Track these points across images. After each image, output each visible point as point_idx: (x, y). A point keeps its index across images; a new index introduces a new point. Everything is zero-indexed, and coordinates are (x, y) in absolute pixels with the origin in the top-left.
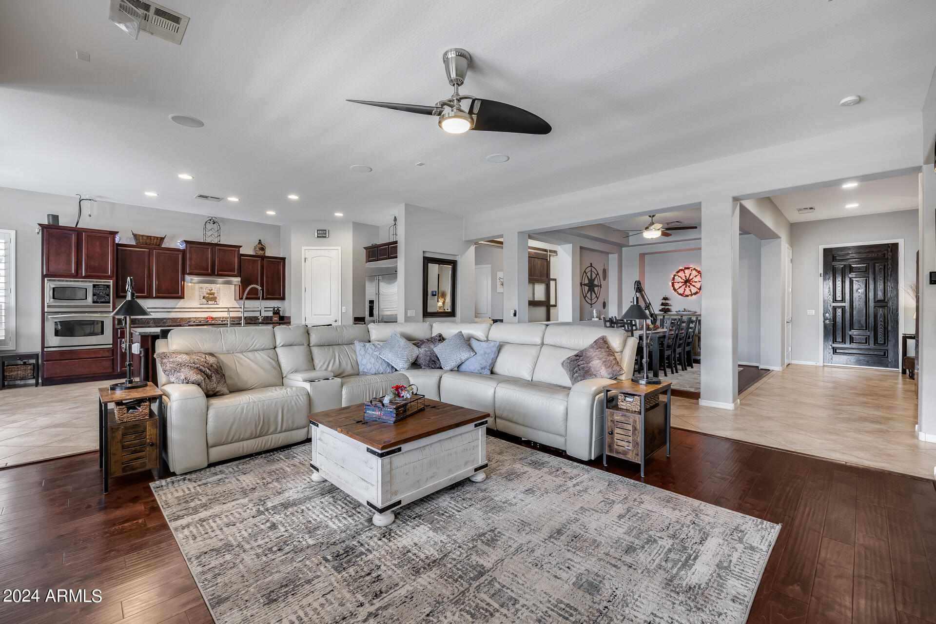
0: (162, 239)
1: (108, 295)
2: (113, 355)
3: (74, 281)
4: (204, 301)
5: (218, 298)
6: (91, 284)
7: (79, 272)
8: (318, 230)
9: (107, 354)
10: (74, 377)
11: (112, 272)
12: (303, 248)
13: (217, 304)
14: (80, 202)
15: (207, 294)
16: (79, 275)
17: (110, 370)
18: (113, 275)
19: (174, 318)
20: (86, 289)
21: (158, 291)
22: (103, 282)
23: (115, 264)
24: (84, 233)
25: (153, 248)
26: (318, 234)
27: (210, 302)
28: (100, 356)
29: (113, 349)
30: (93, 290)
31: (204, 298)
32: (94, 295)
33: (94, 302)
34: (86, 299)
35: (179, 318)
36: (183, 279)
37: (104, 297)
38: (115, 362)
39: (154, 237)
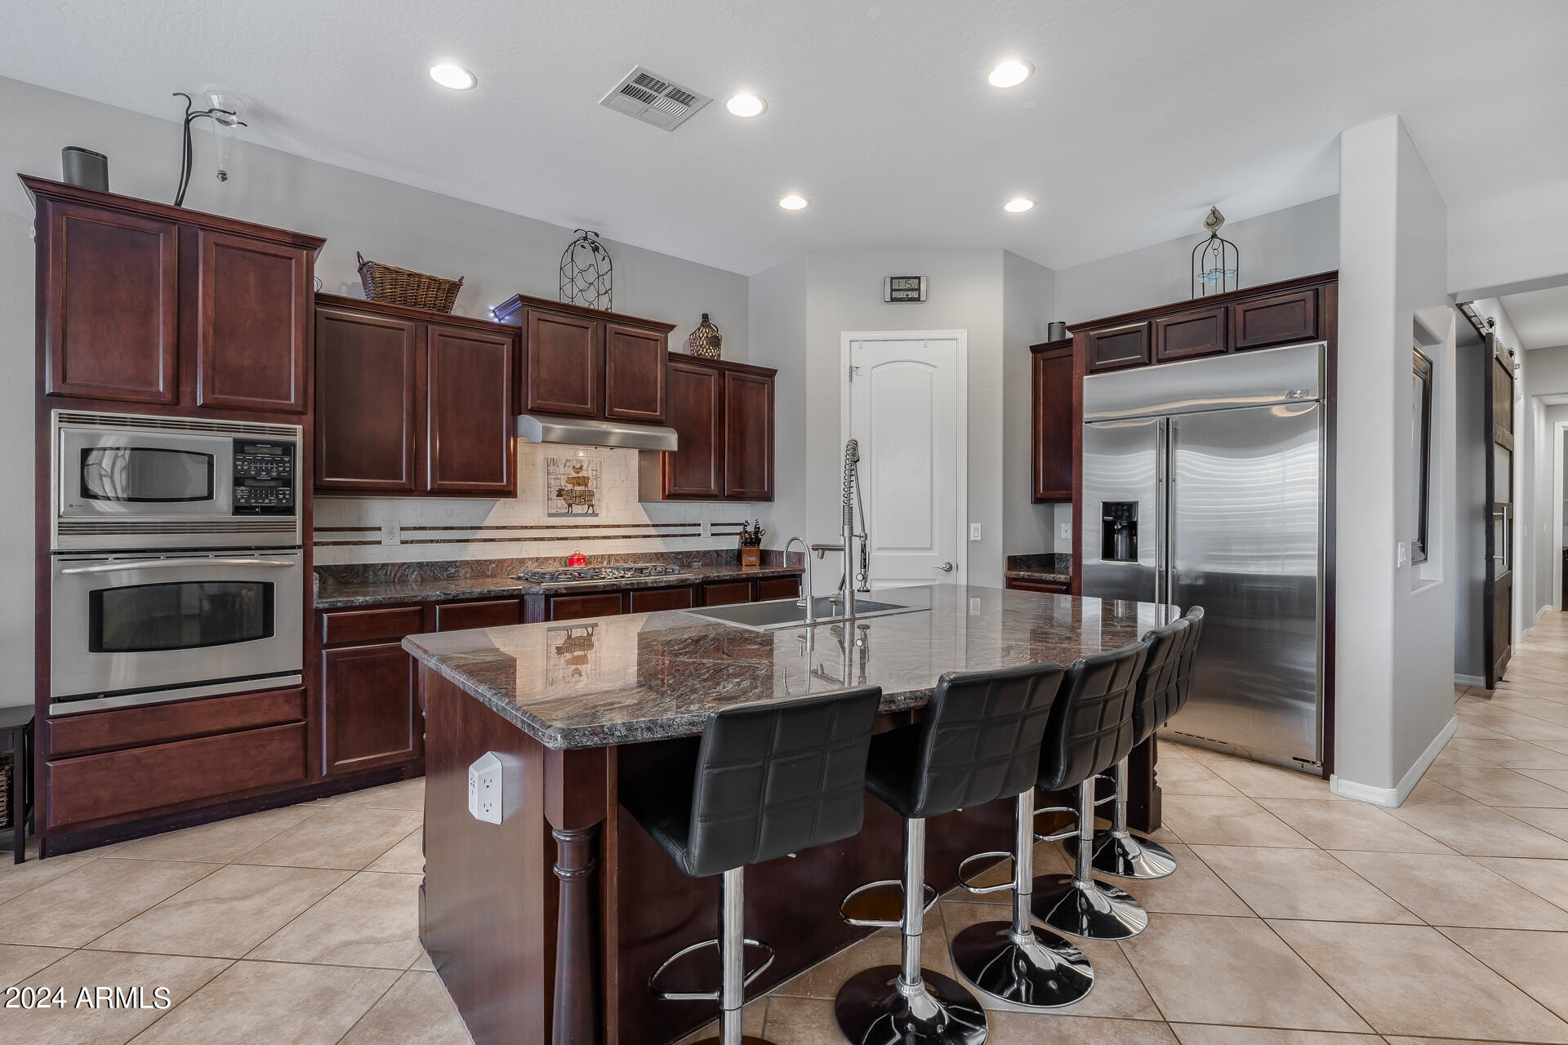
0: (454, 287)
1: (289, 482)
2: (305, 713)
3: (166, 425)
4: (561, 504)
5: (597, 496)
6: (227, 439)
7: (185, 389)
8: (892, 279)
9: (286, 711)
10: (163, 812)
11: (303, 393)
12: (846, 336)
13: (595, 515)
14: (188, 121)
15: (570, 480)
16: (185, 402)
17: (295, 772)
18: (305, 405)
19: (478, 562)
20: (211, 457)
21: (442, 469)
22: (269, 430)
23: (311, 365)
24: (201, 234)
25: (427, 317)
26: (892, 290)
27: (577, 509)
28: (259, 720)
29: (305, 692)
30: (235, 460)
31: (560, 493)
32: (238, 481)
33: (238, 510)
34: (210, 496)
35: (491, 562)
36: (513, 431)
37: (272, 490)
38: (311, 739)
39: (430, 278)
